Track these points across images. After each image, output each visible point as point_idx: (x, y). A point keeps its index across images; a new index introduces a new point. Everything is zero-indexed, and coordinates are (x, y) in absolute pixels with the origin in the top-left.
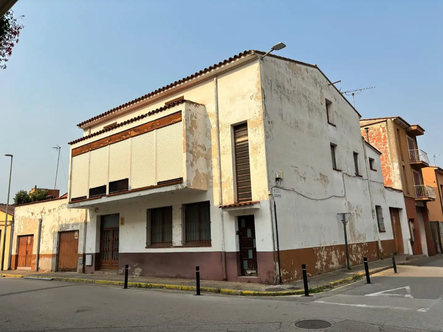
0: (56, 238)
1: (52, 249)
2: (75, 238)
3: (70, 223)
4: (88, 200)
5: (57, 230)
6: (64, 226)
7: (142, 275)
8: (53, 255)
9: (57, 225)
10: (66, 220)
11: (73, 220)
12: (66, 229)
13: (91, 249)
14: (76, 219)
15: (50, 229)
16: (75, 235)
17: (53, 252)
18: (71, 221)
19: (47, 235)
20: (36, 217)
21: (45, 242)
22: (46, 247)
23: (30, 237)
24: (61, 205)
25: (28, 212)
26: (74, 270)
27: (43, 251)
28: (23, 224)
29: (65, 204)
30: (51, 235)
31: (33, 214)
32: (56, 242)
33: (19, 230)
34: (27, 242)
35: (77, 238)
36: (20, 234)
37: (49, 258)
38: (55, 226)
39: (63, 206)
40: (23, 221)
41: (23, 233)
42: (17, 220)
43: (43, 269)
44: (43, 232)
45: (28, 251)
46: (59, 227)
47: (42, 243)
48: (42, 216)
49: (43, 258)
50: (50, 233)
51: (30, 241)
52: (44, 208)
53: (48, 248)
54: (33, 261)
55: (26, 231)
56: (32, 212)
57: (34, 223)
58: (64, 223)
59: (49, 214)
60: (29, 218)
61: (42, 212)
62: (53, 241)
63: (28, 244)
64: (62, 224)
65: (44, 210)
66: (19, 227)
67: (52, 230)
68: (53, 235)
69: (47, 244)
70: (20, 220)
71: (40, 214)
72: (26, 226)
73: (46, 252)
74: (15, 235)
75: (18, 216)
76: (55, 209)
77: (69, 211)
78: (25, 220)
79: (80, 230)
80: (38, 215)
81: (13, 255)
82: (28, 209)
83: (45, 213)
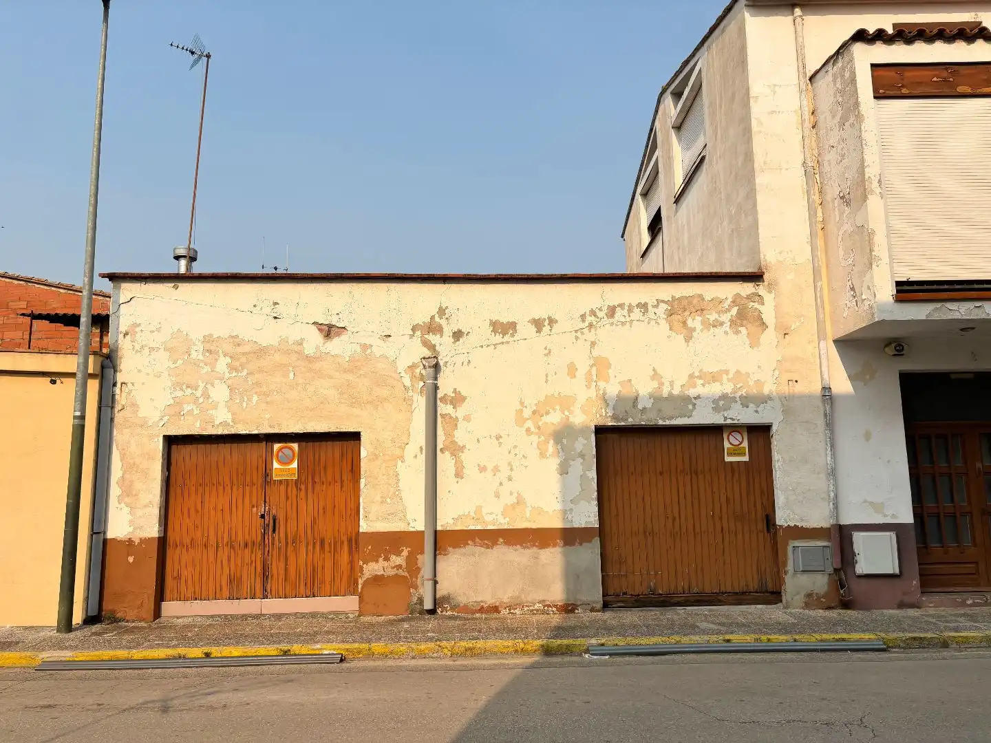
0: (582, 456)
1: (555, 506)
2: (728, 459)
3: (692, 392)
5: (589, 418)
6: (645, 403)
8: (570, 536)
9: (585, 396)
10: (656, 375)
11: (715, 379)
12: (671, 418)
13: (877, 506)
14: (740, 376)
15: (519, 411)
16: (727, 445)
17: (565, 519)
18: (699, 382)
19: (498, 437)
20: (369, 351)
21: (482, 469)
22: (497, 496)
23: (295, 446)
24: (600, 310)
25: (275, 318)
26: (741, 598)
27: (472, 514)
28: (227, 375)
29: (643, 307)
30: (535, 439)
31: (329, 331)
32: (585, 473)
33: (187, 408)
34: (267, 473)
35: (746, 458)
36: (198, 425)
37: (535, 549)
38: (566, 402)
39: (619, 312)
40: (228, 360)
41: (230, 421)
42: (146, 351)
43: (488, 599)
44: (459, 426)
45: (281, 517)
46: (603, 406)
47: (459, 475)
48: (432, 347)
49: (470, 548)
50: (528, 430)
51: (295, 465)
52: (442, 312)
53: (513, 500)
54: (373, 569)
55: (268, 416)
56: (327, 323)
57: (351, 377)
58: (644, 388)
59: (501, 341)
60: (296, 348)
61: (432, 328)
62: (564, 470)
63: (281, 481)
64: (628, 392)
65: (443, 322)
66: (189, 391)
67: (546, 419)
68: (552, 442)
69: (505, 481)
70: (194, 355)
71: (412, 336)
72: (264, 389)
73: (503, 521)
74: (139, 430)
75: (159, 330)
76: (547, 322)
77: (680, 338)
78: (243, 360)
79: (774, 428)
80: (390, 339)
81: (130, 539)
82: (276, 304)
83: (458, 335)
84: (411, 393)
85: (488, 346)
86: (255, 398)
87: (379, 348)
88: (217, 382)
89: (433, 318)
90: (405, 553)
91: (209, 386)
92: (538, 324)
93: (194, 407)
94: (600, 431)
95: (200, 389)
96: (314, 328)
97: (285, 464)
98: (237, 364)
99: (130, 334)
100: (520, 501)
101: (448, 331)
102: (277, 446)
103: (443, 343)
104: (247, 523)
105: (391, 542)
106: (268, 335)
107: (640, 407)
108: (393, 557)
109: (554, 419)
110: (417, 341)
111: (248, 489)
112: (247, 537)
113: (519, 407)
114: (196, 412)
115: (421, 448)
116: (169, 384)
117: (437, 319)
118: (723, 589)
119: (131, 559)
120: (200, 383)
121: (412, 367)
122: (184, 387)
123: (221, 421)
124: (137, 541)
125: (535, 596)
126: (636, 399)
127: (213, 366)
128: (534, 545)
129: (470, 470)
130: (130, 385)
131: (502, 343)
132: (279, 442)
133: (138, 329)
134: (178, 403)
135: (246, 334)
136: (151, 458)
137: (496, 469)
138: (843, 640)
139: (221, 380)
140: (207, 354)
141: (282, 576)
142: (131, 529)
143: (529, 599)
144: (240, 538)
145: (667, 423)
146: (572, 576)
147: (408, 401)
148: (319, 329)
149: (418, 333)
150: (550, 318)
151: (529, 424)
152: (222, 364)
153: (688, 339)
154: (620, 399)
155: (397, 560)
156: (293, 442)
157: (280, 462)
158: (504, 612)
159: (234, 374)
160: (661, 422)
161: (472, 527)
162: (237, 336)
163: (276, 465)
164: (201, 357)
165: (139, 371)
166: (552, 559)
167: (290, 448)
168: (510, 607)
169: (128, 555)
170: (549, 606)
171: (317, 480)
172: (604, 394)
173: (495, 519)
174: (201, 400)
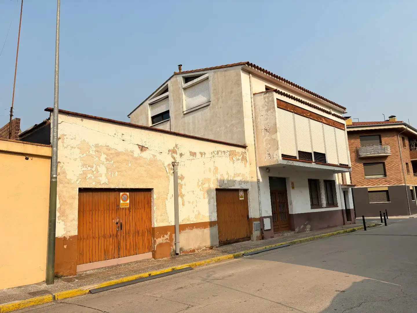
0: (213, 198)
1: (207, 214)
2: (240, 199)
3: (235, 179)
4: (298, 161)
5: (214, 186)
6: (226, 182)
7: (311, 230)
8: (211, 224)
9: (213, 178)
10: (228, 174)
11: (239, 175)
12: (231, 187)
13: (267, 212)
14: (243, 175)
15: (198, 183)
16: (240, 195)
17: (210, 219)
18: (236, 176)
19: (193, 192)
20: (155, 158)
21: (189, 202)
22: (193, 212)
23: (128, 194)
24: (215, 151)
25: (123, 140)
26: (244, 239)
27: (187, 218)
28: (105, 163)
29: (224, 152)
30: (202, 192)
31: (142, 148)
32: (214, 204)
33: (89, 176)
34: (118, 205)
35: (243, 199)
36: (94, 183)
37: (203, 229)
38: (209, 180)
39: (220, 153)
40: (105, 156)
41: (107, 182)
42: (69, 148)
43: (192, 248)
44: (183, 187)
45: (124, 223)
46: (217, 182)
47: (183, 205)
48: (174, 158)
49: (187, 230)
50: (200, 189)
51: (128, 201)
52: (176, 146)
53: (197, 213)
54: (159, 241)
55: (122, 181)
56: (142, 145)
57: (150, 167)
58: (226, 177)
59: (193, 158)
60: (131, 154)
61: (174, 151)
62: (209, 203)
63: (123, 208)
64: (222, 178)
65: (177, 149)
66: (89, 168)
67: (204, 186)
68: (206, 193)
69: (195, 207)
70: (91, 152)
71: (168, 154)
72: (120, 170)
73: (195, 220)
74: (67, 185)
75: (75, 139)
76: (203, 154)
77: (232, 162)
78: (111, 156)
79: (250, 190)
80: (162, 154)
81: (64, 237)
82: (123, 134)
83: (181, 155)
84: (169, 175)
85: (189, 160)
86: (117, 173)
87: (159, 157)
88: (101, 165)
89: (174, 147)
90: (169, 234)
91: (98, 166)
92: (201, 154)
93: (92, 176)
94: (217, 190)
95: (94, 167)
96: (137, 146)
97: (125, 202)
98: (109, 158)
99: (61, 139)
100: (199, 214)
101: (179, 152)
102: (121, 194)
103: (177, 157)
104: (111, 227)
105: (164, 230)
106: (121, 147)
107: (225, 183)
108: (165, 236)
109: (206, 186)
110: (170, 156)
111: (111, 212)
112: (111, 232)
113: (198, 181)
114: (93, 178)
115: (172, 195)
116: (81, 164)
117: (175, 148)
118: (240, 238)
119: (65, 247)
120: (94, 165)
121: (169, 165)
122: (87, 166)
123: (103, 182)
124: (68, 238)
125: (204, 244)
126: (224, 181)
127: (99, 158)
128: (202, 228)
129: (186, 203)
130: (62, 163)
131: (193, 159)
132: (122, 192)
133: (65, 137)
134: (85, 173)
135: (112, 145)
136: (73, 198)
137: (193, 203)
138: (281, 245)
139: (103, 164)
140: (97, 152)
141: (125, 248)
142: (65, 232)
143: (202, 246)
144: (108, 234)
145: (230, 188)
146: (212, 236)
147: (168, 177)
148: (139, 147)
149: (170, 153)
150: (204, 153)
151: (200, 187)
152: (103, 157)
153: (234, 163)
154: (221, 180)
155: (166, 237)
156: (127, 192)
157: (123, 200)
158: (196, 251)
159: (108, 162)
160: (229, 188)
161: (187, 223)
162: (108, 146)
163: (121, 202)
164: (94, 154)
165: (66, 157)
166: (207, 231)
167: (127, 195)
168: (198, 249)
169: (64, 245)
170: (207, 248)
171: (136, 207)
172: (217, 178)
173: (193, 220)
174: (95, 172)
